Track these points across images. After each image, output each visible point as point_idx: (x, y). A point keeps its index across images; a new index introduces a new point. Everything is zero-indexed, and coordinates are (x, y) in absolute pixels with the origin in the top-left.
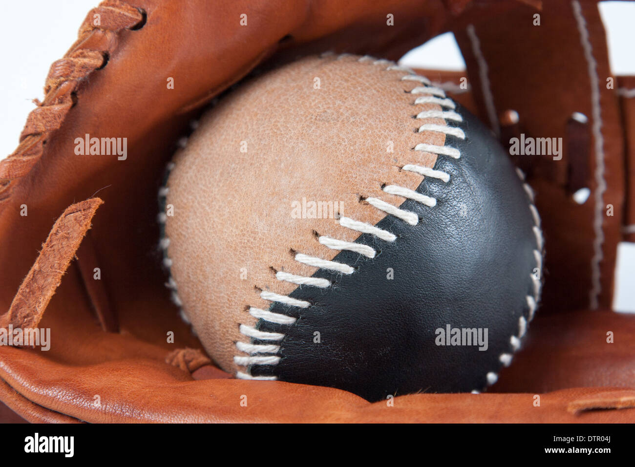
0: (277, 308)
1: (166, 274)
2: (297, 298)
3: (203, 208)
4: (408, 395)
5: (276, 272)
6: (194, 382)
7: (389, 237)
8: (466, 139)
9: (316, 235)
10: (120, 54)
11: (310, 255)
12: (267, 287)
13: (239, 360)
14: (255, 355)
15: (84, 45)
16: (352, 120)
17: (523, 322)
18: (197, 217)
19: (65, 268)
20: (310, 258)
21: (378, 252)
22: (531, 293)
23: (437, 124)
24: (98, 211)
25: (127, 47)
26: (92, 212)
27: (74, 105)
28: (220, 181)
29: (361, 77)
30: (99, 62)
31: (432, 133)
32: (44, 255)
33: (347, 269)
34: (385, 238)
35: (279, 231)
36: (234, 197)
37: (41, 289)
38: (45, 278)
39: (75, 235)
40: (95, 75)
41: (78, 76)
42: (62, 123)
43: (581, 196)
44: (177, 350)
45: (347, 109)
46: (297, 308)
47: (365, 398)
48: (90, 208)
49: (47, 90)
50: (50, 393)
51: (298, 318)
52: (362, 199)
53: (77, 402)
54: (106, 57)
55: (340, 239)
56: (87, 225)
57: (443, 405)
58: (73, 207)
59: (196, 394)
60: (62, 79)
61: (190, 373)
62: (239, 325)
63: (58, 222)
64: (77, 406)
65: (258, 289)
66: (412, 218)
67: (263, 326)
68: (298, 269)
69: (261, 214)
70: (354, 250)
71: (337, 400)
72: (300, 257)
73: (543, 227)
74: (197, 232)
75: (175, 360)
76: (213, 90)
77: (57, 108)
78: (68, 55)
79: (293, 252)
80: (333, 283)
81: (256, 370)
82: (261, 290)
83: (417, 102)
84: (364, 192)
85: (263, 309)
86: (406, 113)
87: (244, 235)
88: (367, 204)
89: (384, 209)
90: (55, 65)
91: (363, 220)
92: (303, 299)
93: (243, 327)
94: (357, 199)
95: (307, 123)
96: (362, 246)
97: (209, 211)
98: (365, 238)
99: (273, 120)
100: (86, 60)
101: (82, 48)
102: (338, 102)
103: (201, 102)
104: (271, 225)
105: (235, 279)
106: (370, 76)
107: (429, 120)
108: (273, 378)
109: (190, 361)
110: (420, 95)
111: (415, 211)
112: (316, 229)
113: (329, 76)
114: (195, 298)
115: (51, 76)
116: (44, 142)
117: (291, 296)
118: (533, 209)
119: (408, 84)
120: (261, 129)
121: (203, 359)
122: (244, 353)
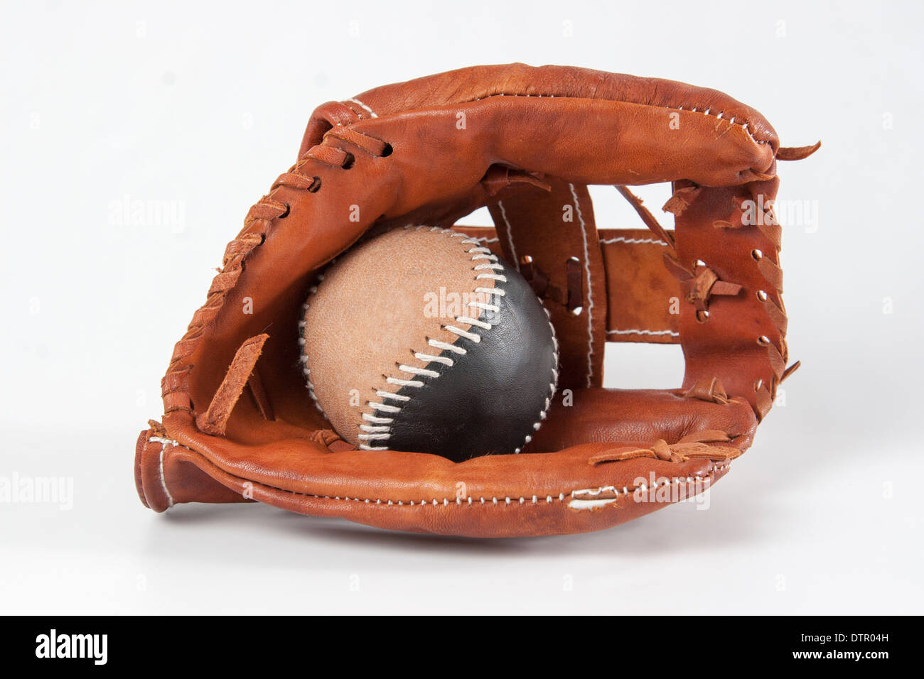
0: (388, 402)
1: (304, 379)
2: (402, 395)
3: (333, 335)
4: (481, 457)
5: (386, 378)
6: (333, 455)
7: (461, 351)
8: (508, 282)
9: (413, 352)
10: (273, 235)
11: (410, 366)
12: (381, 388)
13: (361, 436)
14: (373, 433)
15: (248, 230)
16: (432, 273)
17: (548, 401)
18: (329, 342)
19: (245, 382)
20: (410, 368)
21: (455, 362)
22: (552, 382)
23: (488, 273)
24: (266, 343)
25: (277, 230)
26: (262, 343)
27: (243, 270)
28: (344, 317)
29: (435, 243)
30: (260, 241)
31: (486, 279)
32: (230, 373)
33: (434, 374)
34: (459, 353)
35: (387, 351)
36: (354, 328)
37: (229, 396)
38: (232, 389)
39: (251, 359)
40: (257, 250)
41: (246, 251)
42: (236, 283)
43: (578, 311)
44: (317, 431)
45: (428, 266)
46: (402, 401)
47: (451, 459)
48: (260, 341)
49: (225, 262)
50: (240, 466)
51: (402, 407)
52: (442, 327)
53: (259, 471)
54: (264, 237)
55: (429, 354)
56: (259, 352)
57: (505, 463)
58: (249, 341)
59: (338, 463)
60: (236, 254)
61: (327, 447)
62: (362, 413)
63: (239, 351)
64: (258, 474)
65: (375, 390)
66: (476, 338)
67: (379, 414)
68: (402, 375)
69: (375, 339)
70: (439, 361)
71: (435, 463)
72: (403, 368)
73: (557, 336)
74: (329, 352)
75: (316, 438)
76: (333, 254)
77: (233, 273)
78: (239, 237)
79: (398, 364)
80: (426, 383)
81: (374, 443)
82: (377, 390)
83: (473, 259)
84: (444, 323)
85: (379, 403)
86: (468, 266)
87: (363, 354)
88: (446, 330)
89: (458, 333)
90: (230, 244)
91: (444, 341)
92: (406, 395)
93: (364, 415)
94: (439, 327)
95: (402, 276)
96: (444, 358)
97: (337, 337)
98: (446, 353)
99: (378, 275)
100: (251, 240)
101: (248, 232)
102: (422, 261)
103: (326, 262)
104: (381, 346)
105: (358, 383)
106: (440, 242)
107: (483, 271)
108: (386, 448)
109: (326, 438)
110: (475, 253)
111: (478, 333)
112: (413, 348)
113: (413, 243)
114: (328, 396)
115: (227, 252)
116: (224, 296)
117: (397, 393)
118: (550, 324)
119: (466, 246)
120: (370, 281)
121: (335, 436)
122: (365, 432)
